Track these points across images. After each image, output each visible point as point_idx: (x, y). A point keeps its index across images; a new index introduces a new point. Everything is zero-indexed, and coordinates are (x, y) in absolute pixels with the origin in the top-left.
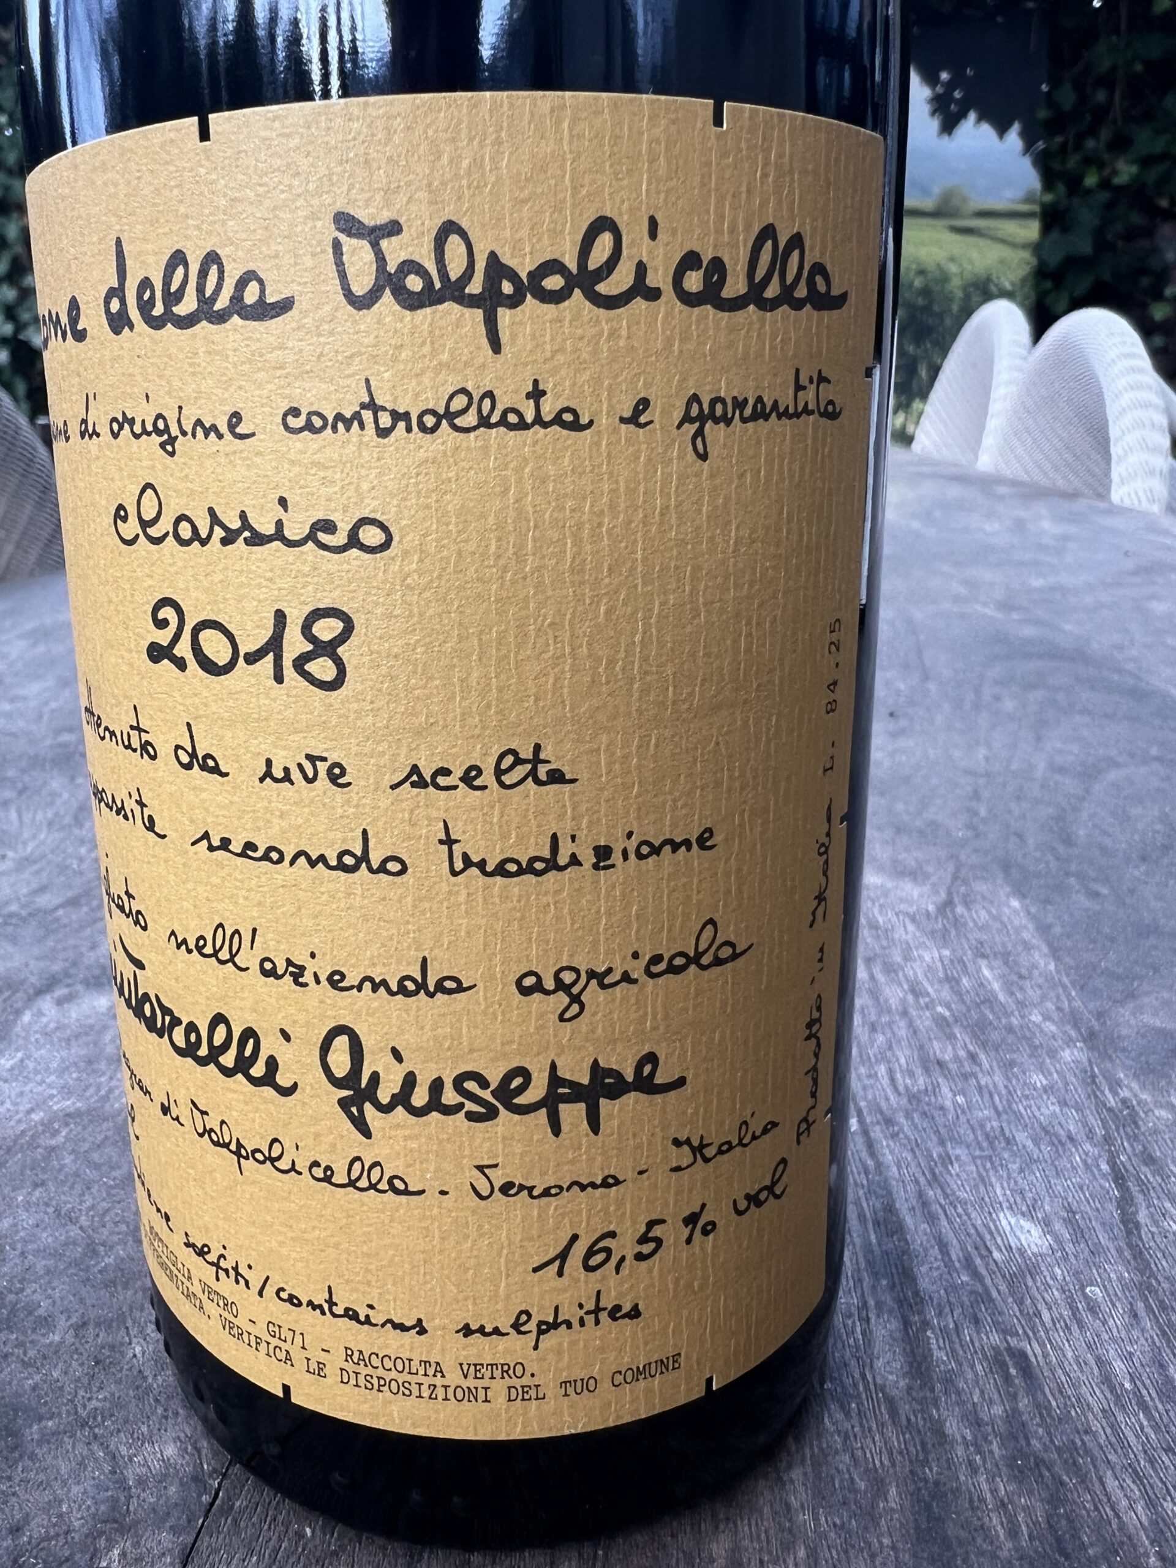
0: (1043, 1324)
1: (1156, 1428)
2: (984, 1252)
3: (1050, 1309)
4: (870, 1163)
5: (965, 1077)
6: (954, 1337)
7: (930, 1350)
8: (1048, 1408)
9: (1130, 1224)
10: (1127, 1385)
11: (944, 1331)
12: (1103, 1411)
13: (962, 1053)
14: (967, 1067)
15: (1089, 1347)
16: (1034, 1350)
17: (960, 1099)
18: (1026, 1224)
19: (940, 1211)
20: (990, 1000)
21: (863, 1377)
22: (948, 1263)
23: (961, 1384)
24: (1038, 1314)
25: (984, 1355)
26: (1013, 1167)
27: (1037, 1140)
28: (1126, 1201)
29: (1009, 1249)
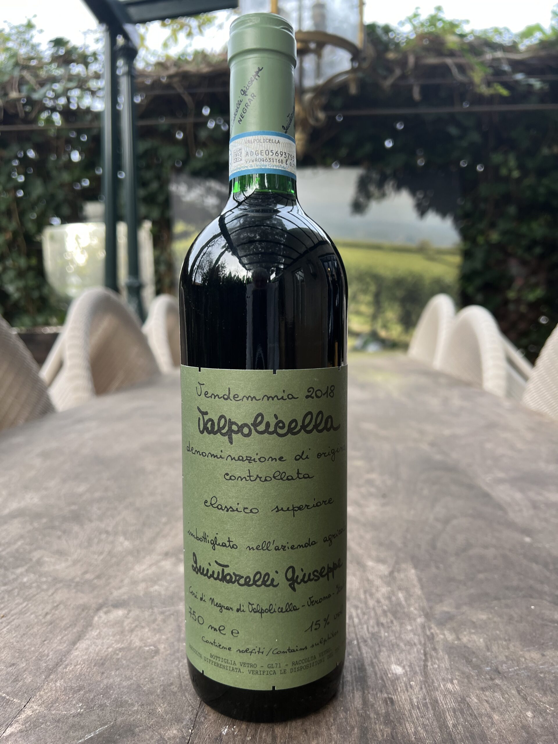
0: (398, 691)
1: (420, 713)
2: (386, 675)
3: (400, 688)
4: (359, 653)
5: (389, 627)
6: (376, 696)
7: (369, 699)
8: (396, 710)
9: (425, 666)
10: (416, 704)
11: (373, 694)
12: (409, 710)
13: (389, 621)
14: (390, 625)
15: (408, 696)
16: (394, 697)
17: (386, 634)
18: (398, 667)
19: (376, 665)
20: (399, 604)
21: (351, 706)
22: (377, 679)
23: (376, 706)
24: (397, 689)
25: (382, 699)
26: (398, 652)
27: (405, 645)
28: (426, 660)
29: (393, 674)
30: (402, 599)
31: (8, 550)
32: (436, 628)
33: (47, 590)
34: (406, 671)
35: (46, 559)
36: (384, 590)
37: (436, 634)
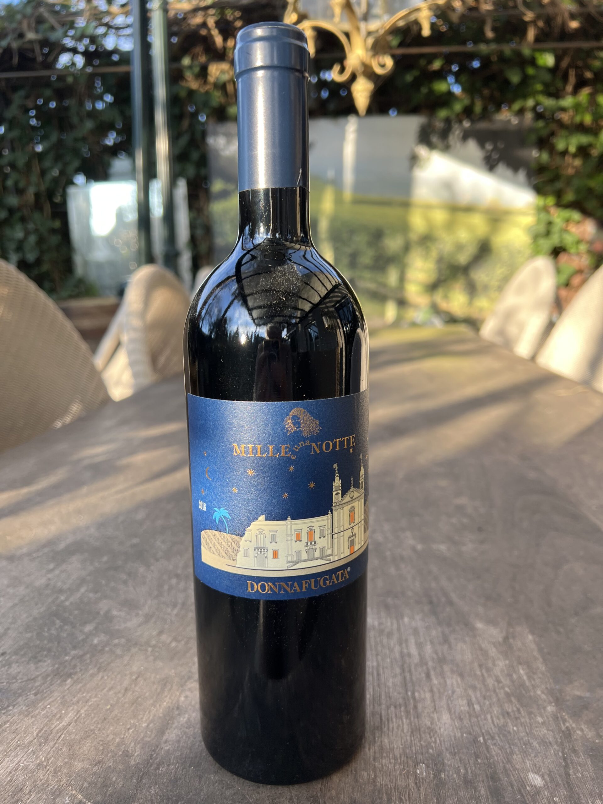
2: (524, 787)
5: (517, 719)
9: (567, 775)
13: (515, 709)
17: (515, 728)
18: (536, 776)
19: (511, 773)
20: (523, 685)
22: (514, 792)
26: (533, 755)
27: (539, 744)
28: (567, 766)
29: (532, 786)
30: (525, 678)
31: (72, 599)
32: (571, 721)
33: (121, 657)
34: (546, 782)
35: (115, 613)
36: (502, 664)
37: (572, 728)
